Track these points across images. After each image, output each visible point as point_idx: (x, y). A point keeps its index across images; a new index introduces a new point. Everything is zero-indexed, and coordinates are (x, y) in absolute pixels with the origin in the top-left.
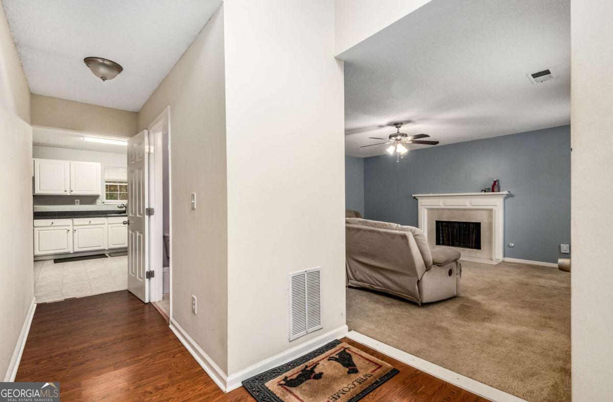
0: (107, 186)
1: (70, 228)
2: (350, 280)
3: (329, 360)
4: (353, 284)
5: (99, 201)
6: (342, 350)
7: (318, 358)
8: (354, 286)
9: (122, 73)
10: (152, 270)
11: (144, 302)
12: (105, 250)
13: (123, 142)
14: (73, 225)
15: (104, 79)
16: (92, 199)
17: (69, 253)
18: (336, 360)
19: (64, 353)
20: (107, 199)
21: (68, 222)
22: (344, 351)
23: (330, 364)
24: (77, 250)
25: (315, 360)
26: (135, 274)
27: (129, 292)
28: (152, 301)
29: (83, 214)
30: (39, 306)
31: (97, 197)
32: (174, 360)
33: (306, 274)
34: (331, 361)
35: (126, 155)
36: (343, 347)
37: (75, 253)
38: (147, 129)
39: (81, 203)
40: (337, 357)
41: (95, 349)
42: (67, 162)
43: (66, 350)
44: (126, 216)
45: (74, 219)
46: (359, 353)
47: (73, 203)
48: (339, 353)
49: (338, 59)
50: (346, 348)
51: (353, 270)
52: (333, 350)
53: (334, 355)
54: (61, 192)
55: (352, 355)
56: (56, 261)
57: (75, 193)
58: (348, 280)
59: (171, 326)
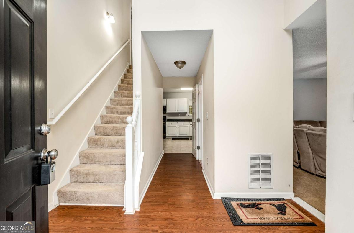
0: (190, 108)
1: (177, 126)
2: (317, 171)
3: (270, 205)
4: (318, 173)
5: (187, 115)
6: (283, 203)
7: (265, 202)
8: (320, 175)
9: (186, 64)
10: (199, 146)
11: (196, 159)
12: (188, 136)
13: (191, 89)
14: (178, 125)
15: (180, 68)
16: (184, 114)
17: (176, 136)
18: (275, 206)
19: (168, 170)
20: (190, 114)
21: (176, 123)
22: (284, 204)
23: (270, 207)
24: (179, 135)
25: (262, 202)
26: (194, 147)
27: (192, 154)
28: (199, 159)
29: (181, 121)
30: (165, 154)
31: (186, 113)
32: (200, 182)
33: (260, 156)
34: (271, 205)
35: (192, 94)
36: (284, 202)
37: (178, 136)
38: (198, 84)
39: (181, 116)
40: (277, 205)
41: (176, 171)
42: (176, 99)
43: (168, 169)
44: (192, 122)
45: (178, 123)
46: (292, 208)
47: (178, 116)
48: (279, 204)
49: (286, 30)
50: (285, 203)
51: (319, 164)
52: (277, 202)
53: (275, 204)
54: (174, 112)
55: (287, 207)
56: (173, 139)
57: (179, 111)
58: (316, 170)
59: (203, 170)
